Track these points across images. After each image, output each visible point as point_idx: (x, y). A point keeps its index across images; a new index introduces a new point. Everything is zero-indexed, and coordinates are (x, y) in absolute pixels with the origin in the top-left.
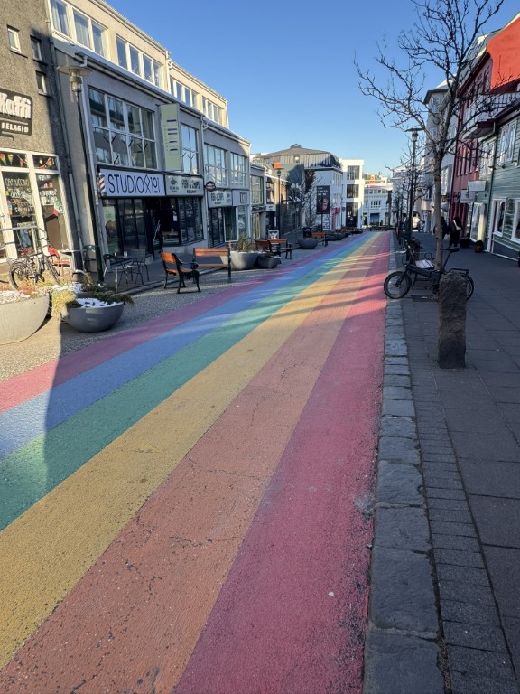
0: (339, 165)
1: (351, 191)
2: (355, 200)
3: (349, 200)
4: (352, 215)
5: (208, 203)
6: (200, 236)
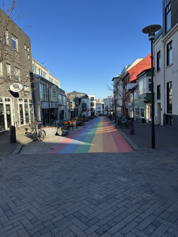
0: (88, 97)
1: (92, 104)
2: (94, 107)
3: (92, 107)
4: (93, 112)
5: (59, 109)
6: (57, 119)
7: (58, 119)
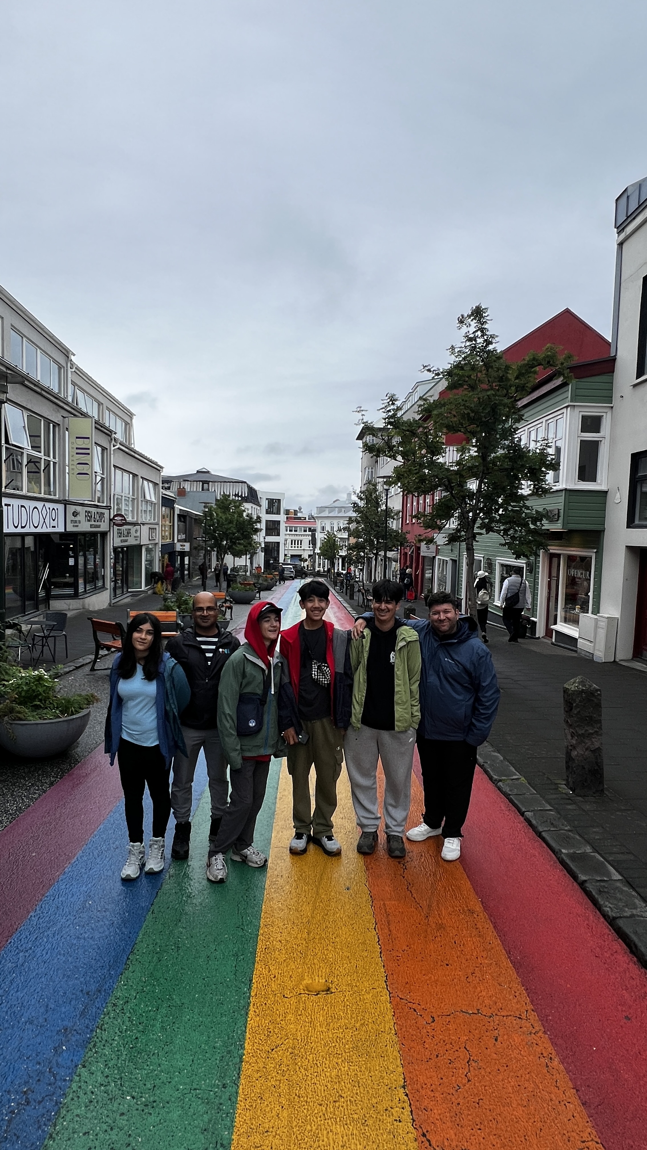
0: (256, 496)
2: (276, 538)
3: (269, 539)
5: (114, 541)
6: (100, 584)
7: (103, 587)
